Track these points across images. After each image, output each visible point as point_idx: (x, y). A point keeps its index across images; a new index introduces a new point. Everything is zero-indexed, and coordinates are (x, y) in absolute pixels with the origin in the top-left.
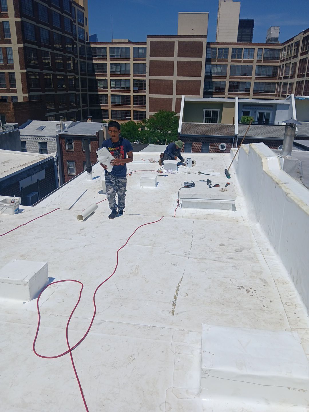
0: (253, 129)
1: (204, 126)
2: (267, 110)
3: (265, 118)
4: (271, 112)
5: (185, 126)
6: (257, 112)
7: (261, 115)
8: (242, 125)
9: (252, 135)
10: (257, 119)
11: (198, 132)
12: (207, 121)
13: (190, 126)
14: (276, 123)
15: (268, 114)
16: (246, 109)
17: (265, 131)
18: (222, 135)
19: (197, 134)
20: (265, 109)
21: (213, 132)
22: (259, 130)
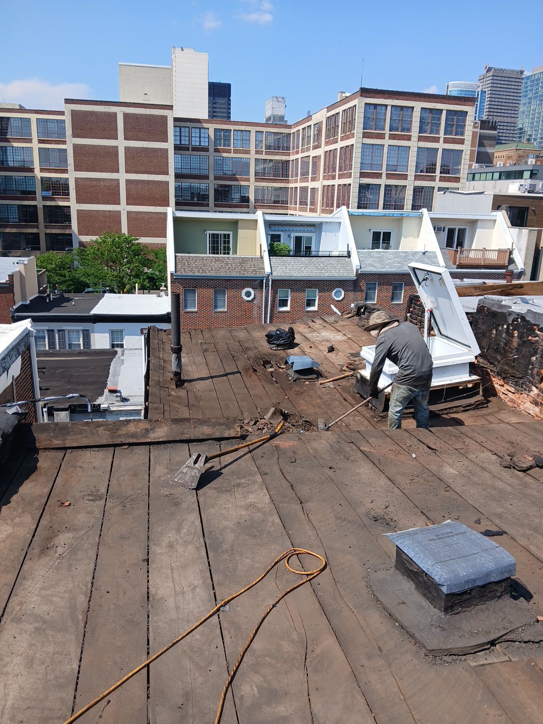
0: (292, 263)
2: (308, 231)
3: (304, 245)
4: (313, 236)
5: (181, 259)
6: (292, 236)
7: (298, 240)
8: (274, 257)
9: (293, 273)
10: (292, 246)
11: (204, 270)
12: (215, 250)
13: (189, 260)
14: (320, 254)
15: (310, 239)
16: (275, 231)
17: (310, 266)
18: (246, 275)
19: (204, 274)
20: (304, 231)
21: (230, 270)
22: (302, 265)
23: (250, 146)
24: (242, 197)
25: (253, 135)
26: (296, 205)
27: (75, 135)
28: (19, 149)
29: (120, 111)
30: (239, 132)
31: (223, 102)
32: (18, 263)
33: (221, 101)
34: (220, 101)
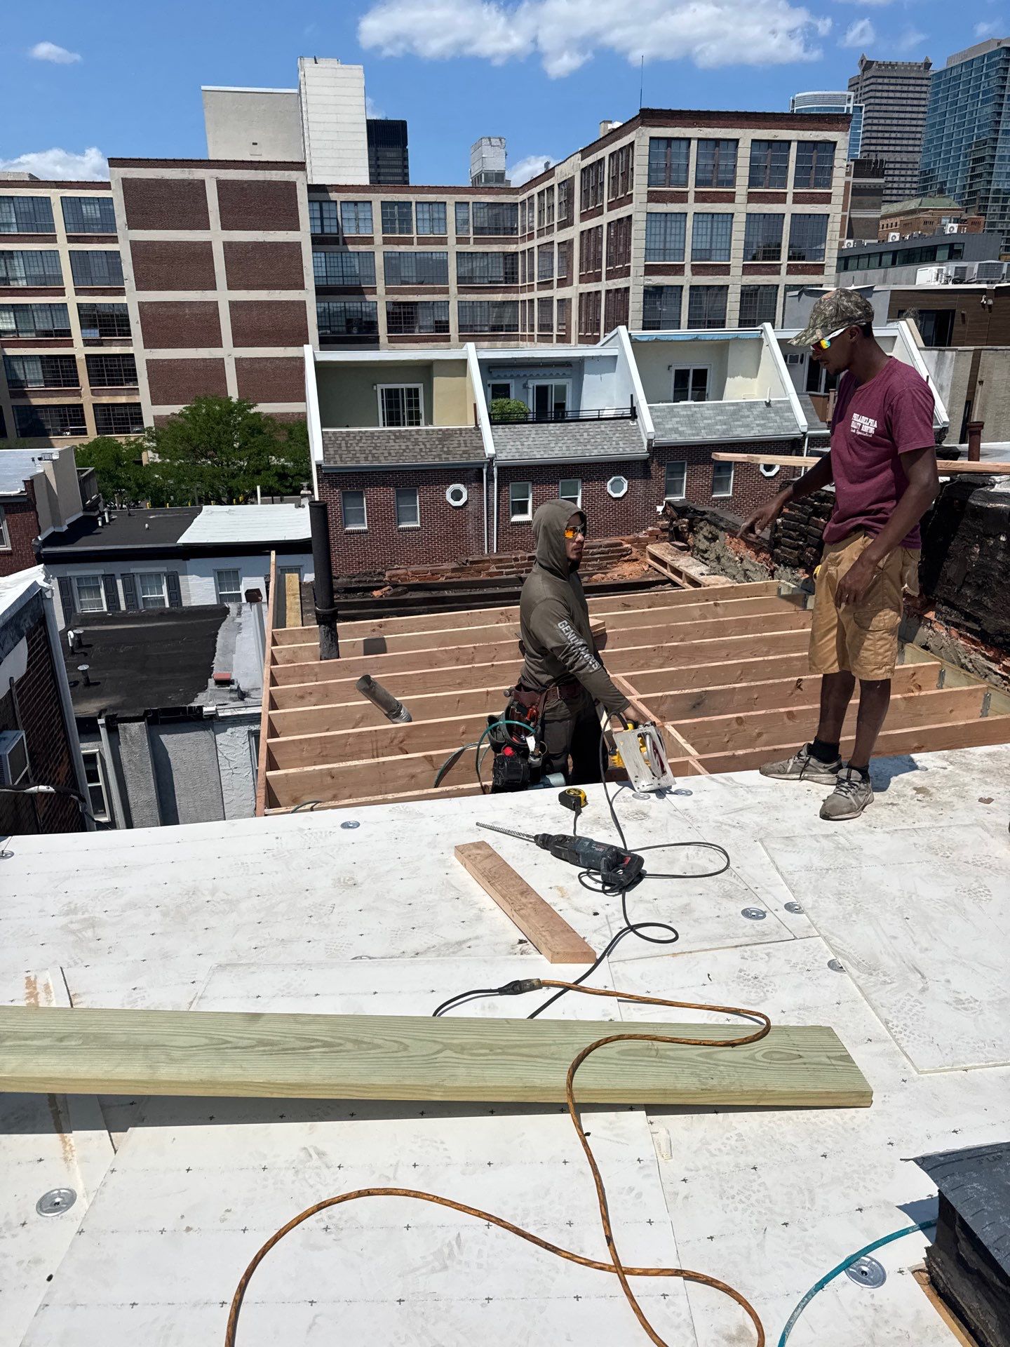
0: (532, 436)
1: (393, 437)
2: (557, 376)
3: (552, 401)
4: (568, 383)
5: (333, 439)
6: (531, 386)
7: (542, 392)
8: (500, 426)
9: (535, 453)
10: (531, 405)
11: (376, 455)
12: (393, 419)
13: (347, 439)
14: (583, 415)
15: (561, 391)
16: (499, 377)
17: (566, 438)
18: (452, 460)
19: (376, 464)
20: (551, 376)
21: (422, 454)
22: (551, 438)
23: (446, 231)
24: (436, 322)
25: (451, 210)
26: (533, 331)
27: (132, 225)
28: (34, 254)
29: (210, 178)
30: (426, 207)
31: (393, 155)
32: (40, 459)
33: (392, 153)
34: (389, 155)
